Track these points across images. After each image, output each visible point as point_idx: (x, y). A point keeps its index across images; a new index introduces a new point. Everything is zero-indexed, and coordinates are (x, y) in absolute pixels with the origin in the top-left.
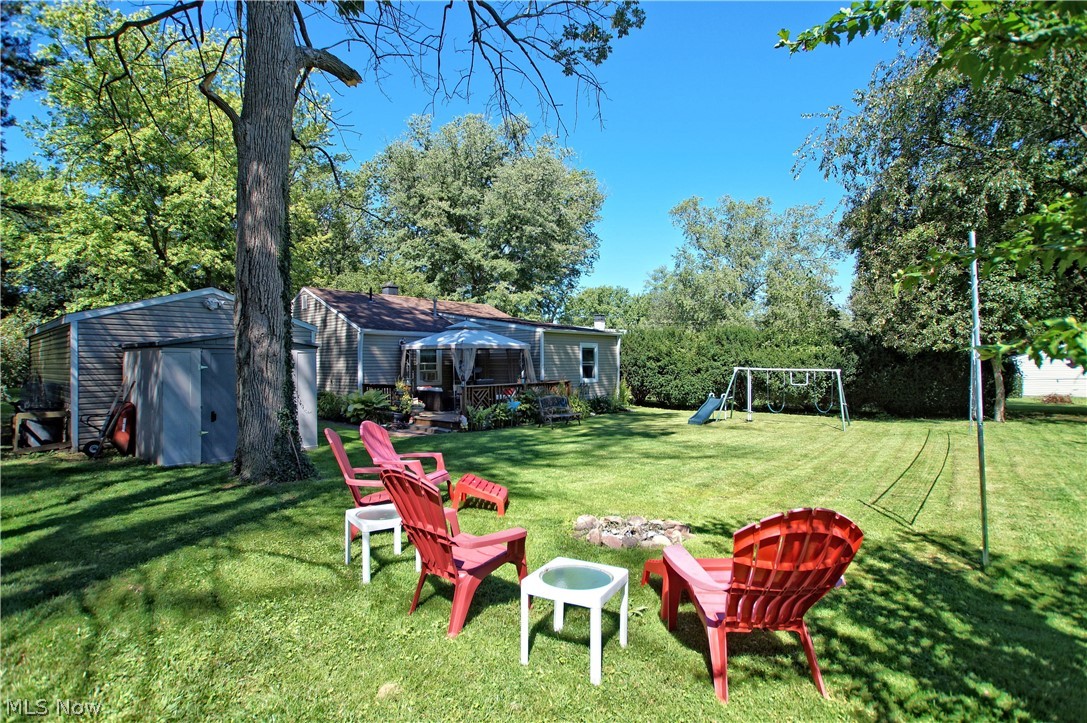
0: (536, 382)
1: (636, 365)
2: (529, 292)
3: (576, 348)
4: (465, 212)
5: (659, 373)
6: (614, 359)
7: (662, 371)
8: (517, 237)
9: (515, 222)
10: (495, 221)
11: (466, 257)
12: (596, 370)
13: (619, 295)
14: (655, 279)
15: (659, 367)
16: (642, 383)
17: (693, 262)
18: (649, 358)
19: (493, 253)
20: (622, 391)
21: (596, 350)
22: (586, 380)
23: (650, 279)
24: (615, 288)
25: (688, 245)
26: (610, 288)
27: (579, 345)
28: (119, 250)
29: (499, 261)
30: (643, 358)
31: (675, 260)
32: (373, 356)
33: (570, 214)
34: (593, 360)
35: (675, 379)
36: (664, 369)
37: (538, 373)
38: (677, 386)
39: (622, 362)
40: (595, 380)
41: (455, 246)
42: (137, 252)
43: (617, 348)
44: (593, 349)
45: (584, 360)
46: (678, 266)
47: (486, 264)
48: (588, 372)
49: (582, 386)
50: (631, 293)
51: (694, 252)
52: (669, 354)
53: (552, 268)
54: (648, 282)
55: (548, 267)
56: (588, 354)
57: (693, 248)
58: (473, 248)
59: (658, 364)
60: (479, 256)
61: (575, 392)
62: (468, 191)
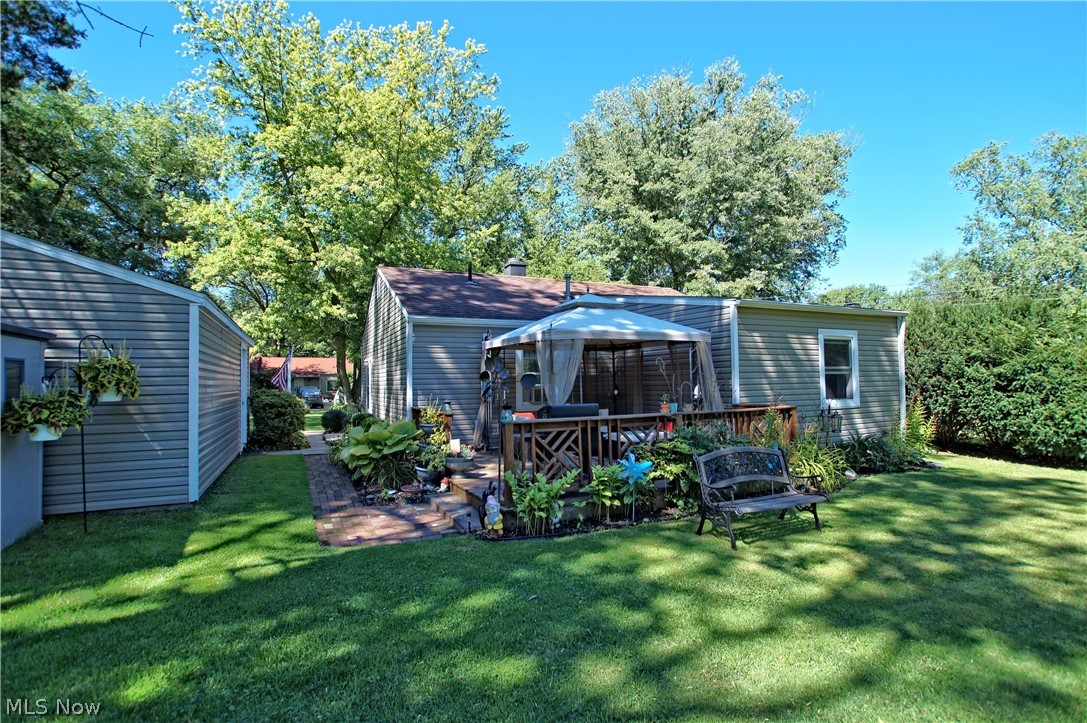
0: (721, 409)
1: (938, 372)
2: (745, 279)
3: (810, 340)
4: (658, 186)
5: (998, 388)
6: (893, 362)
7: (1005, 385)
8: (727, 209)
9: (722, 189)
10: (696, 191)
11: (659, 241)
12: (854, 384)
13: (873, 295)
14: (926, 269)
15: (999, 376)
16: (955, 408)
17: (994, 233)
18: (971, 360)
19: (694, 234)
20: (912, 424)
21: (854, 345)
22: (834, 404)
23: (918, 270)
24: (867, 286)
25: (984, 212)
26: (861, 287)
27: (815, 334)
28: (267, 257)
29: (704, 243)
30: (957, 358)
31: (963, 234)
32: (432, 361)
33: (803, 178)
34: (848, 362)
35: (1044, 401)
36: (1010, 381)
37: (726, 392)
38: (1052, 418)
39: (909, 367)
40: (853, 403)
41: (644, 229)
42: (283, 257)
43: (899, 342)
44: (848, 341)
45: (827, 363)
46: (968, 241)
47: (686, 249)
48: (837, 386)
49: (828, 415)
50: (891, 291)
51: (993, 221)
52: (1024, 348)
53: (777, 249)
54: (916, 273)
55: (773, 248)
56: (836, 352)
57: (991, 215)
58: (669, 231)
59: (996, 370)
60: (676, 237)
61: (810, 429)
62: (661, 161)
